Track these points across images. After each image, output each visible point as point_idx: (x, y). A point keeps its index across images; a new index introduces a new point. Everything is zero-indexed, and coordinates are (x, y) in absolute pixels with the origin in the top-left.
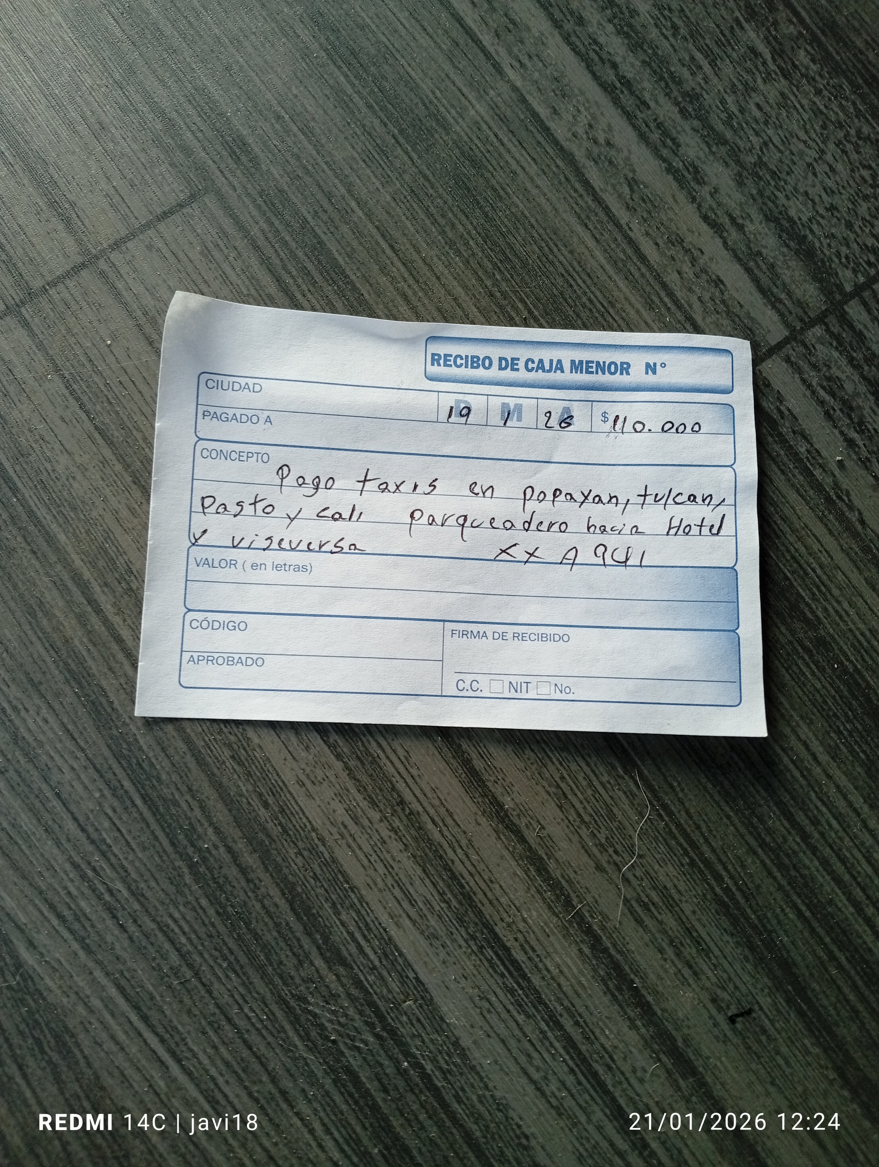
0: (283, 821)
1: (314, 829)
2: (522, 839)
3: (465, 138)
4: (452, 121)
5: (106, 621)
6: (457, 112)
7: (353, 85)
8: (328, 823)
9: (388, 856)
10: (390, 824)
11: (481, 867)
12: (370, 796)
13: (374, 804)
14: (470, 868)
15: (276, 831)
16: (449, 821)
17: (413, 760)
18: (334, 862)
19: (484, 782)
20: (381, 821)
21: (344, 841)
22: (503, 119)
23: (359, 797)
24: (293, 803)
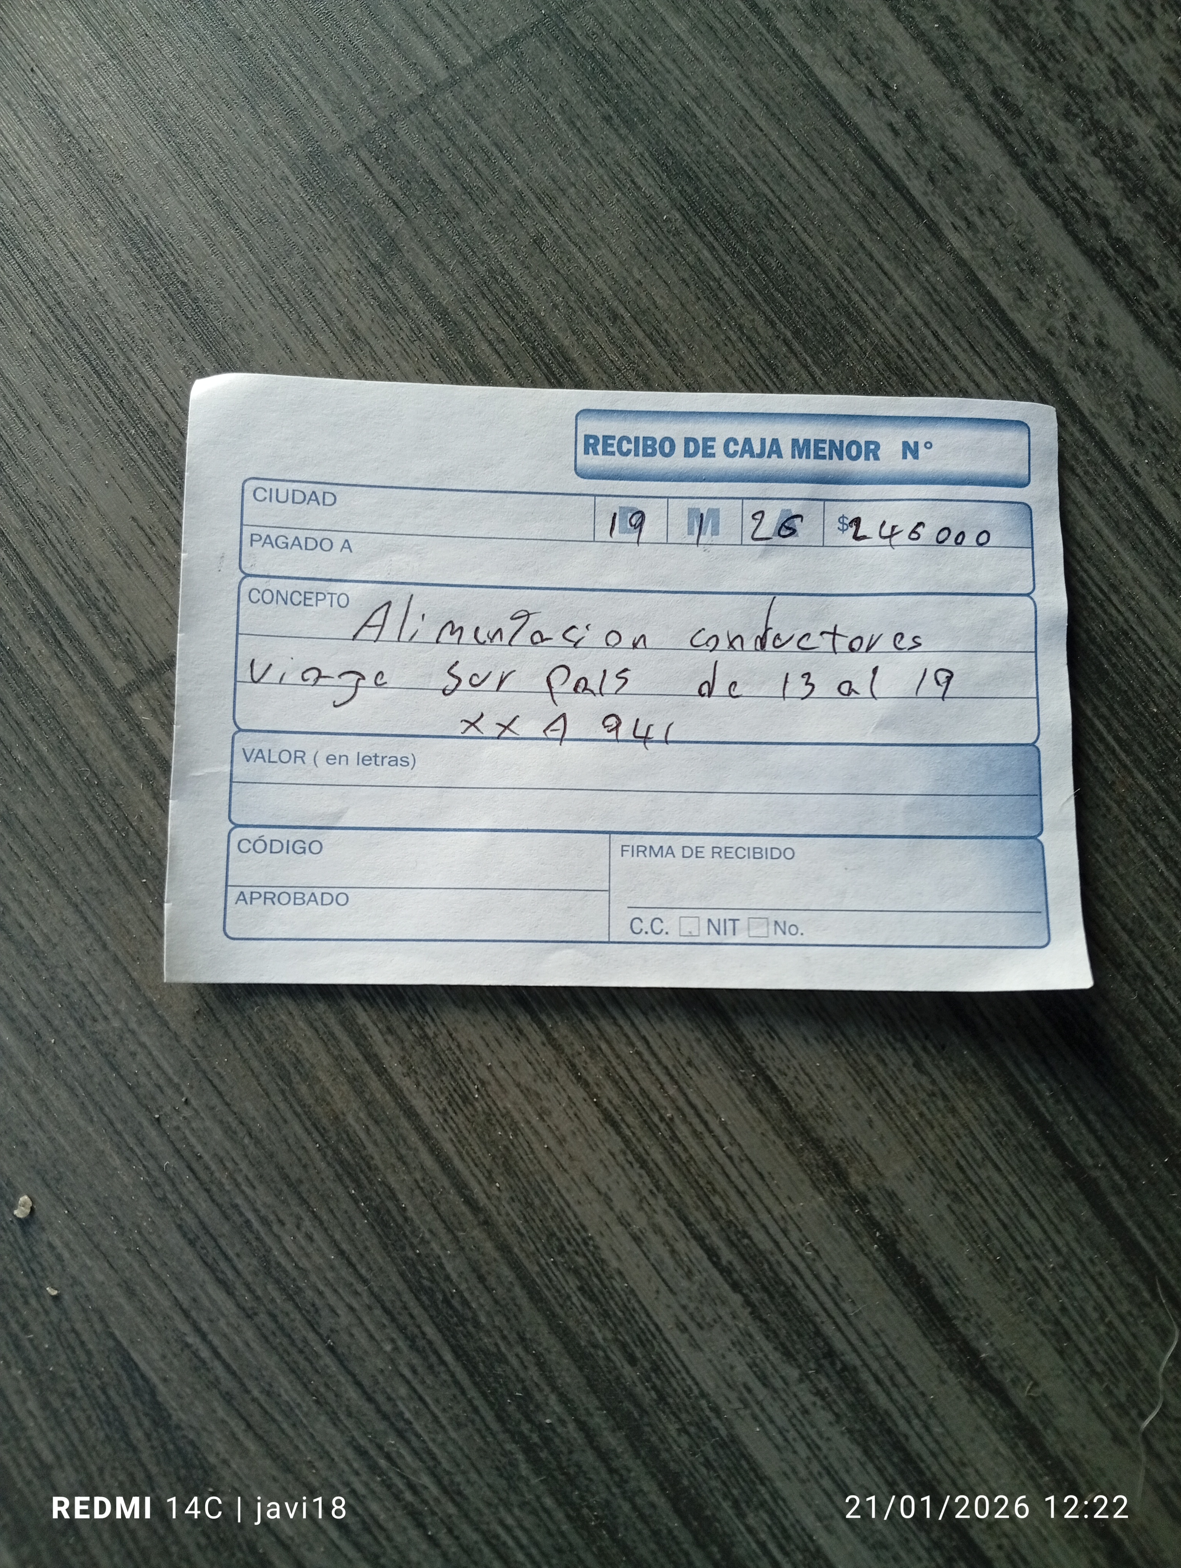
0: (658, 1383)
1: (703, 1395)
2: (1007, 1402)
3: (891, 341)
4: (870, 315)
5: (391, 1087)
6: (877, 300)
7: (723, 264)
8: (723, 1385)
9: (812, 1432)
10: (815, 1386)
11: (948, 1443)
12: (783, 1345)
13: (788, 1355)
14: (932, 1445)
15: (648, 1398)
16: (900, 1378)
17: (846, 1288)
18: (733, 1441)
19: (949, 1320)
20: (801, 1381)
21: (748, 1412)
22: (946, 310)
23: (768, 1347)
24: (671, 1356)
